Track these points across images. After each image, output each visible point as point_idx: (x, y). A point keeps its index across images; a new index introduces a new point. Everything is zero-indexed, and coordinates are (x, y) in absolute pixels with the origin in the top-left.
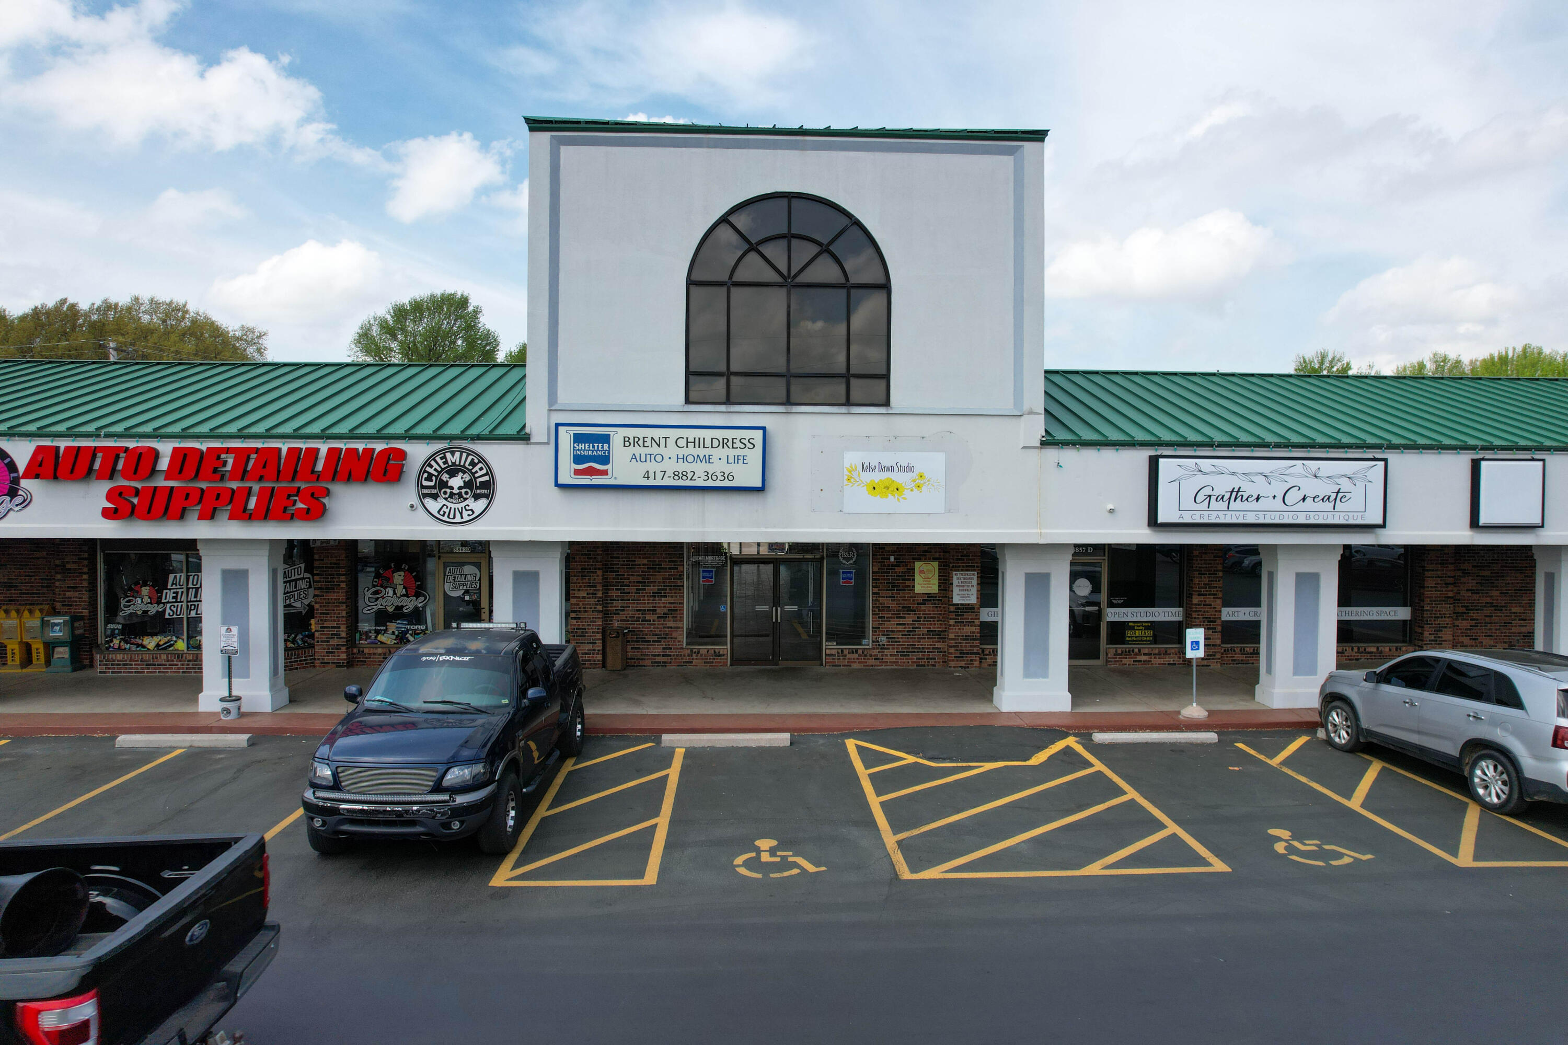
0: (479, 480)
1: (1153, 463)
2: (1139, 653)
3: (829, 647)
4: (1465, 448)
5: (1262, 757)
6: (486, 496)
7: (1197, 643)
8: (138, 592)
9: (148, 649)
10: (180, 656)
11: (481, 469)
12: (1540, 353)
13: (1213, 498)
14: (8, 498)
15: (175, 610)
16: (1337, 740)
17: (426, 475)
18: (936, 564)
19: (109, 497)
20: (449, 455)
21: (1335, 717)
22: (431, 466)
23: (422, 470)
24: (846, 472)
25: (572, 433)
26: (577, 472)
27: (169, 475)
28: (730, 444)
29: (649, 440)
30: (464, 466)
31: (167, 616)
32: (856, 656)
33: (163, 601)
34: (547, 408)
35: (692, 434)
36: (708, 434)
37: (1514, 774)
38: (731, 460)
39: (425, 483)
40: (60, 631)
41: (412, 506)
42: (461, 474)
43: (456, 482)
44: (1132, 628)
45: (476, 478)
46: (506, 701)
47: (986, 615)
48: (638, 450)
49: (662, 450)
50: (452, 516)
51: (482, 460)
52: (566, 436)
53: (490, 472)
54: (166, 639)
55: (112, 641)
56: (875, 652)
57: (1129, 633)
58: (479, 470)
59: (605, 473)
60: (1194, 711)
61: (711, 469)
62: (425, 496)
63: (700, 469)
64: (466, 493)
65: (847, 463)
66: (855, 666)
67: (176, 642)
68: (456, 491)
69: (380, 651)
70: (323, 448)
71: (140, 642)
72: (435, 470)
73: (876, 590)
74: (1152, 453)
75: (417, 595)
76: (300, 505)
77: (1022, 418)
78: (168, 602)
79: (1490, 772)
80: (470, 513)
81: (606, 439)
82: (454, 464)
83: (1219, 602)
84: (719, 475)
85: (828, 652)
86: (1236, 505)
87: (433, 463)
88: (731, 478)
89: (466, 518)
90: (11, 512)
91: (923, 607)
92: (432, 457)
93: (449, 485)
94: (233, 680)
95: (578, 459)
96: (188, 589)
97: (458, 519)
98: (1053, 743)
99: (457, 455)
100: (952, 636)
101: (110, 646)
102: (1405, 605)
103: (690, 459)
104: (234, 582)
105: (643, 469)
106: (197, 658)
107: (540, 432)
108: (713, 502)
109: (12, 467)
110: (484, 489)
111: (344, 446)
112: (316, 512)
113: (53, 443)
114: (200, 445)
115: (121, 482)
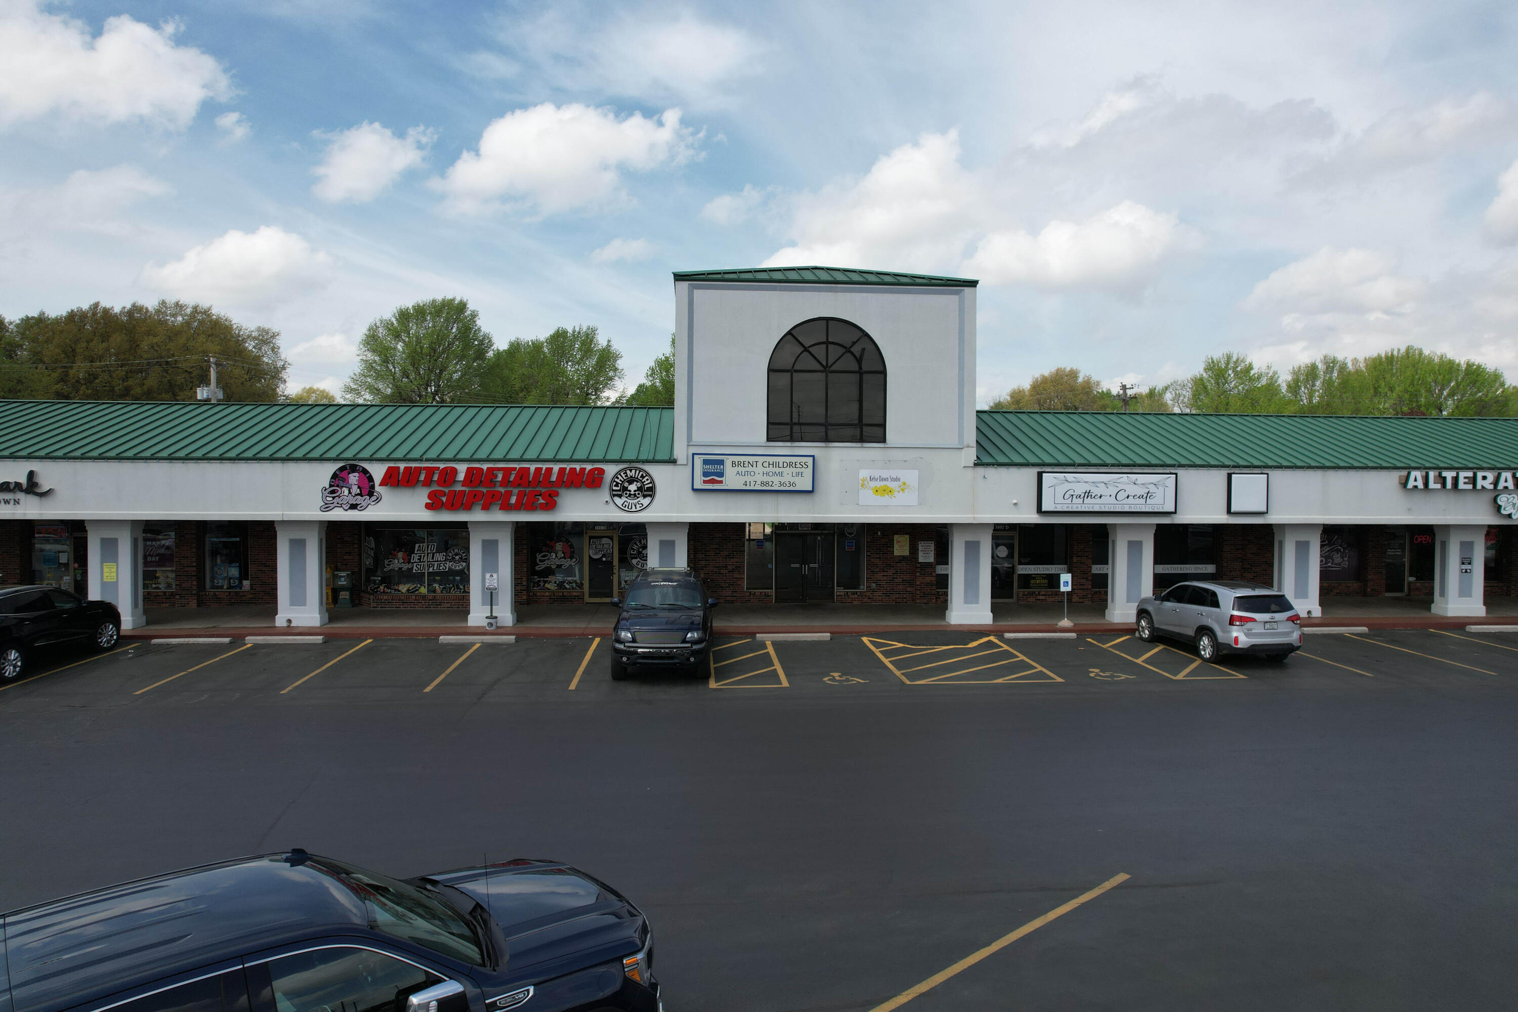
0: (646, 486)
1: (1040, 476)
2: (1039, 594)
3: (838, 591)
4: (1224, 466)
5: (1099, 644)
6: (650, 496)
7: (1067, 582)
8: (395, 556)
9: (402, 593)
10: (424, 597)
11: (647, 480)
12: (1421, 353)
13: (1074, 497)
14: (368, 497)
15: (419, 567)
16: (1144, 636)
17: (615, 483)
18: (907, 537)
19: (429, 497)
20: (628, 472)
21: (1143, 623)
22: (618, 478)
23: (613, 481)
24: (860, 482)
25: (702, 459)
26: (705, 482)
27: (464, 483)
28: (794, 465)
29: (746, 463)
30: (637, 478)
31: (414, 571)
32: (856, 596)
33: (412, 561)
34: (686, 443)
35: (771, 460)
36: (781, 460)
37: (1215, 642)
38: (794, 475)
39: (615, 488)
40: (345, 581)
41: (607, 502)
42: (635, 483)
43: (633, 487)
44: (1034, 578)
45: (644, 485)
46: (699, 605)
47: (940, 569)
48: (740, 469)
49: (754, 469)
50: (630, 507)
51: (648, 474)
52: (698, 461)
53: (652, 482)
54: (413, 586)
55: (379, 587)
56: (868, 594)
57: (1032, 582)
59: (721, 482)
60: (1065, 623)
61: (782, 480)
62: (614, 495)
63: (776, 479)
64: (639, 494)
65: (861, 477)
66: (855, 603)
67: (420, 588)
68: (632, 493)
69: (547, 594)
71: (397, 588)
72: (620, 480)
73: (869, 553)
74: (1040, 470)
75: (571, 558)
76: (542, 501)
77: (963, 450)
78: (415, 562)
79: (1206, 642)
80: (641, 505)
81: (721, 462)
82: (631, 477)
83: (1090, 561)
84: (787, 483)
85: (838, 594)
86: (1088, 501)
87: (619, 476)
88: (794, 485)
89: (638, 509)
90: (370, 506)
91: (899, 565)
92: (619, 473)
93: (629, 489)
94: (493, 607)
95: (705, 474)
96: (428, 554)
97: (634, 509)
98: (981, 638)
99: (633, 471)
100: (918, 583)
101: (378, 591)
102: (1213, 564)
103: (771, 474)
104: (490, 547)
105: (743, 479)
106: (435, 598)
107: (683, 458)
108: (782, 498)
109: (371, 479)
110: (649, 491)
111: (568, 466)
112: (551, 505)
113: (399, 465)
114: (485, 466)
115: (436, 488)
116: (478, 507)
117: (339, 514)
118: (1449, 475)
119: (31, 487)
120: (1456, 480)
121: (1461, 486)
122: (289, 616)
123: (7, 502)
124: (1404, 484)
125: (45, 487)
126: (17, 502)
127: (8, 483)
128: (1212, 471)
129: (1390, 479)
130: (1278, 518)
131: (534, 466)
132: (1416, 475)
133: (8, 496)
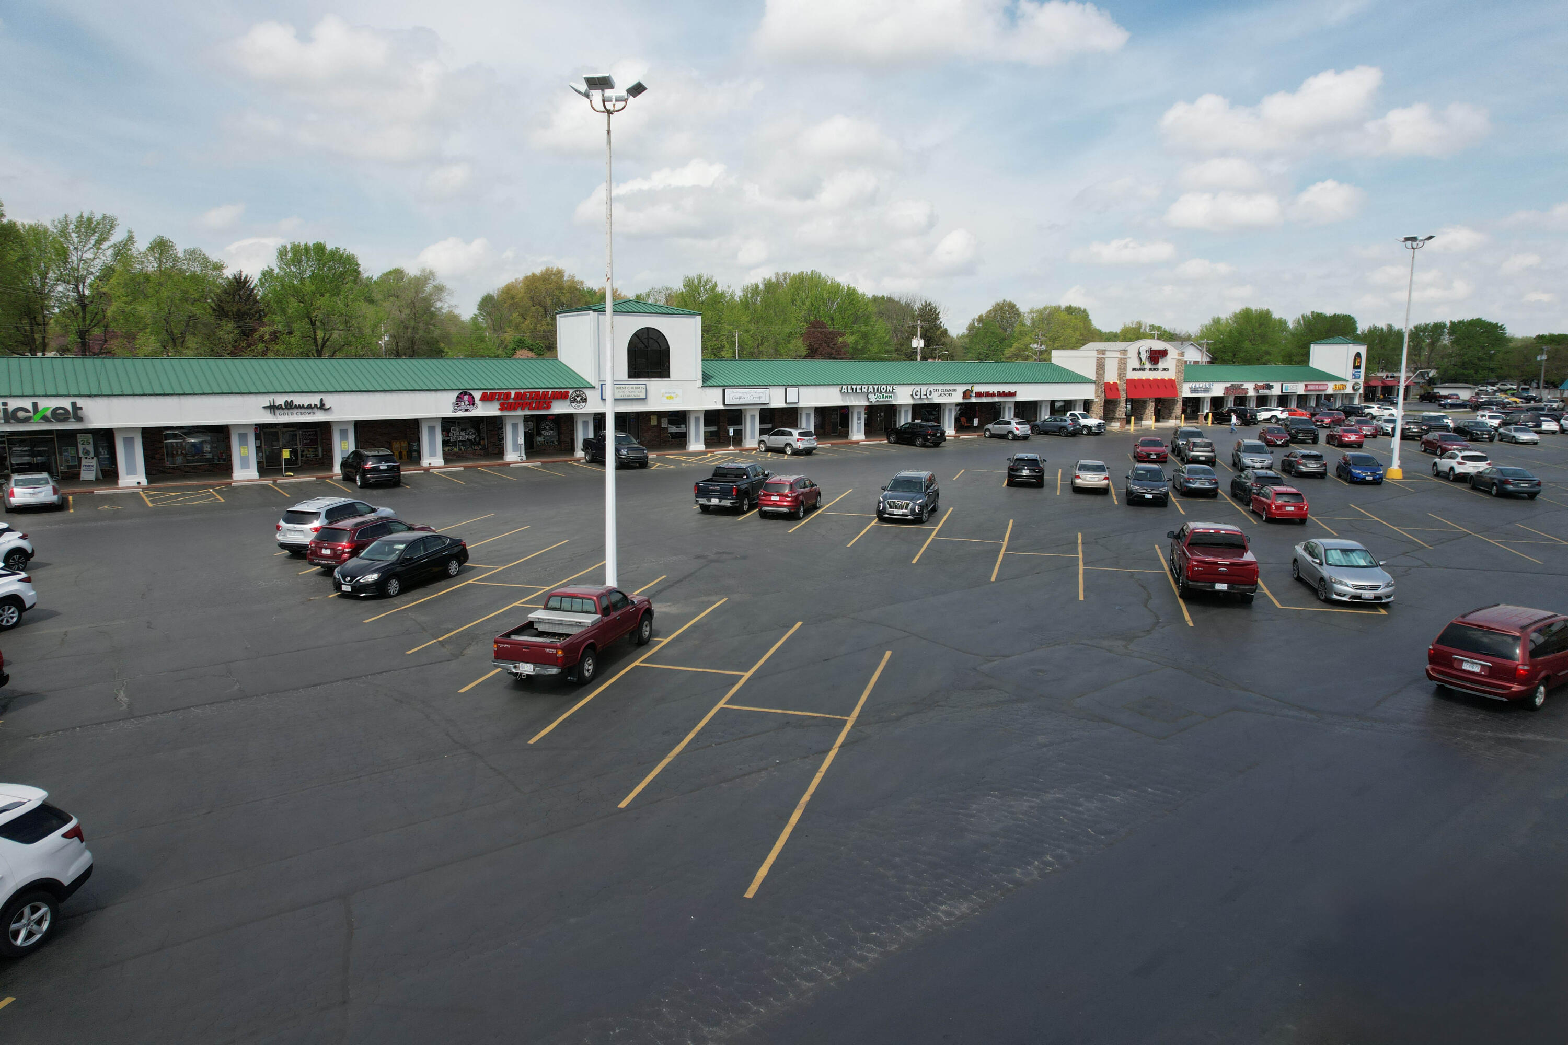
0: (583, 398)
1: (724, 391)
4: (784, 385)
6: (585, 402)
7: (731, 434)
13: (735, 398)
14: (473, 406)
16: (762, 450)
17: (572, 399)
18: (656, 416)
19: (500, 405)
20: (577, 392)
21: (762, 445)
22: (573, 395)
23: (571, 396)
24: (662, 394)
27: (514, 399)
28: (638, 388)
29: (621, 388)
30: (580, 395)
31: (450, 441)
34: (599, 380)
35: (631, 386)
36: (633, 386)
38: (638, 392)
39: (572, 401)
42: (579, 397)
43: (578, 399)
47: (670, 430)
48: (619, 390)
49: (624, 390)
51: (584, 393)
52: (604, 387)
53: (586, 396)
54: (450, 448)
58: (584, 396)
60: (732, 449)
61: (634, 394)
62: (571, 403)
63: (632, 394)
64: (581, 401)
65: (662, 392)
67: (454, 448)
68: (578, 401)
70: (551, 391)
72: (575, 398)
74: (724, 388)
77: (697, 381)
80: (582, 406)
82: (578, 394)
84: (636, 396)
86: (741, 400)
88: (639, 396)
89: (579, 408)
90: (473, 410)
91: (653, 429)
92: (574, 393)
94: (520, 452)
96: (457, 432)
97: (577, 408)
99: (579, 392)
100: (662, 437)
102: (770, 424)
103: (630, 392)
104: (515, 426)
105: (621, 394)
106: (462, 453)
107: (598, 386)
108: (634, 402)
109: (473, 398)
110: (584, 400)
111: (555, 390)
112: (549, 407)
113: (486, 391)
114: (522, 391)
115: (502, 401)
116: (519, 409)
117: (461, 414)
118: (854, 387)
119: (322, 407)
120: (856, 389)
121: (858, 391)
122: (430, 461)
123: (309, 413)
124: (841, 391)
125: (327, 406)
126: (314, 413)
127: (311, 405)
128: (781, 387)
129: (835, 390)
130: (801, 405)
131: (541, 391)
132: (845, 387)
133: (310, 411)
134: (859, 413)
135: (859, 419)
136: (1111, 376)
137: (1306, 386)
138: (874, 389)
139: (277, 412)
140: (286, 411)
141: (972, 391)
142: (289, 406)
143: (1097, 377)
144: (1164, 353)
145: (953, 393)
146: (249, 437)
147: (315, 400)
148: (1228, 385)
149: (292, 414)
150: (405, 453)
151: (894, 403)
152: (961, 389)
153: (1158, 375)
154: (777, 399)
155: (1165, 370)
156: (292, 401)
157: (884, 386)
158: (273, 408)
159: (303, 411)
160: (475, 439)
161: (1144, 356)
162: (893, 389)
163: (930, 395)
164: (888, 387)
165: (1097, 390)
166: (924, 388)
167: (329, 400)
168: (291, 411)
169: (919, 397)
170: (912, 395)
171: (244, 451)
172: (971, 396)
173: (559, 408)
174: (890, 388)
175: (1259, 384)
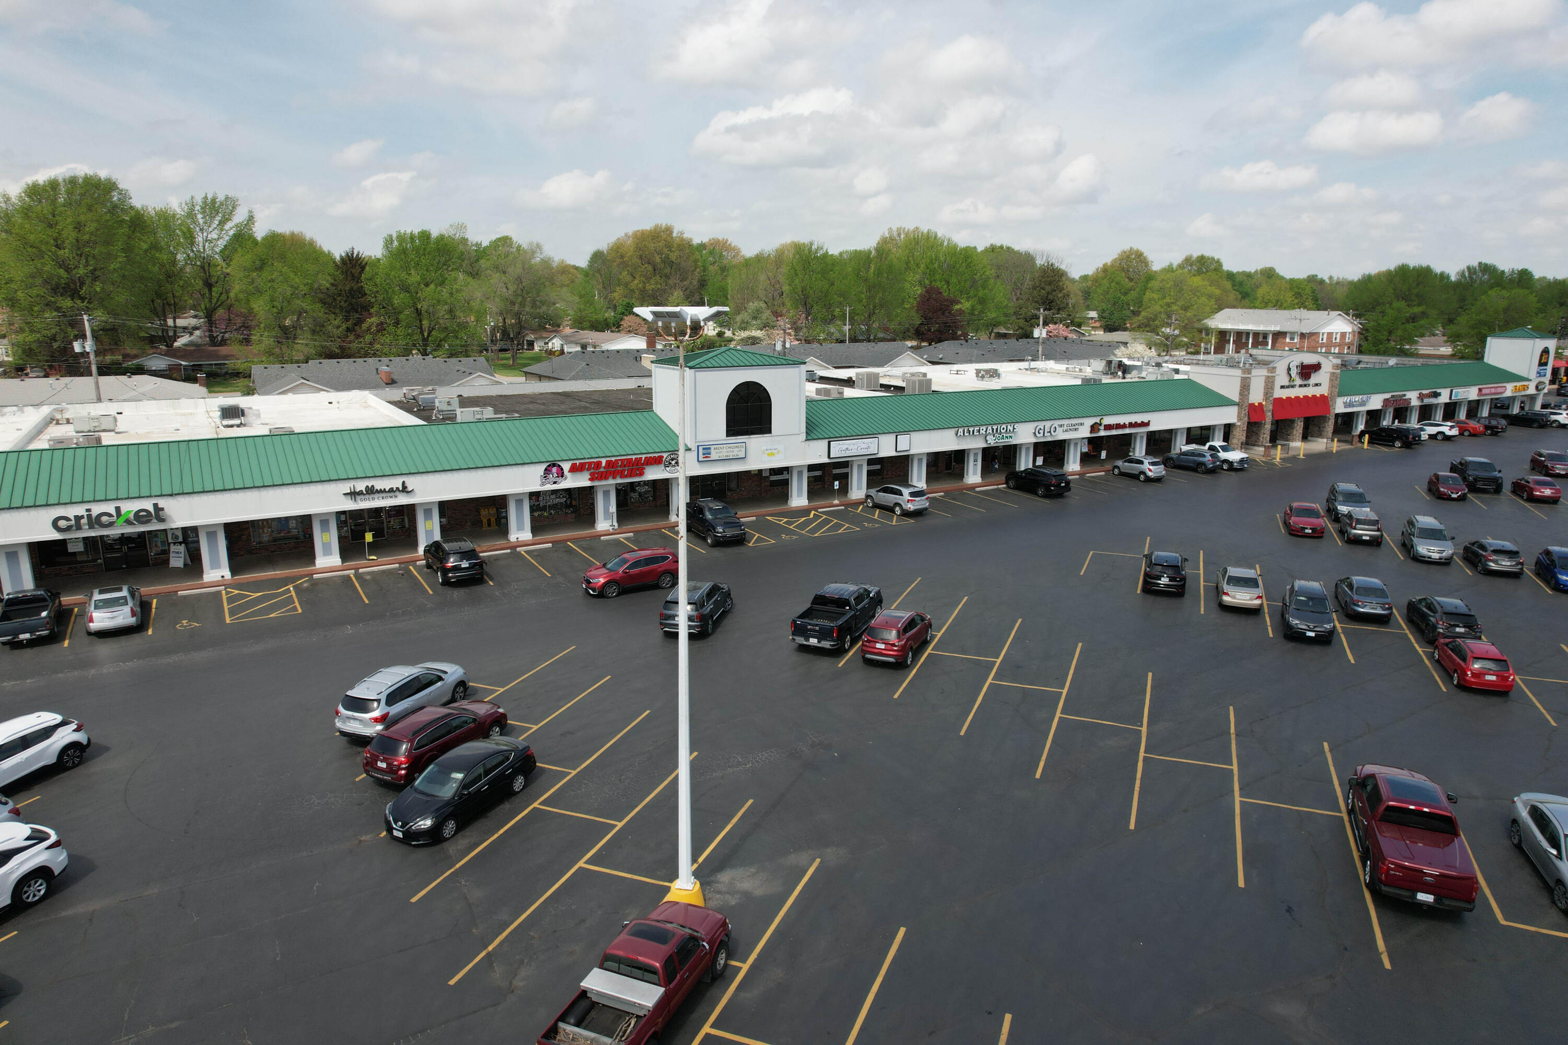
0: (676, 463)
1: (829, 442)
3: (728, 493)
4: (895, 432)
5: (853, 511)
6: (677, 466)
7: (837, 485)
9: (535, 517)
11: (677, 459)
13: (841, 450)
14: (561, 478)
15: (542, 503)
16: (869, 506)
17: (665, 462)
19: (590, 475)
20: (671, 456)
21: (868, 501)
23: (665, 460)
26: (703, 457)
27: (605, 468)
28: (737, 447)
29: (719, 448)
30: (674, 459)
31: (540, 505)
32: (736, 494)
34: (695, 441)
35: (729, 445)
36: (732, 445)
37: (902, 509)
38: (737, 451)
39: (666, 465)
41: (662, 470)
43: (673, 462)
47: (772, 479)
48: (716, 451)
49: (722, 450)
50: (670, 472)
52: (701, 448)
54: (540, 513)
56: (741, 493)
59: (709, 457)
60: (836, 502)
61: (733, 453)
62: (664, 467)
63: (731, 454)
64: (674, 466)
65: (763, 449)
67: (543, 513)
68: (672, 465)
70: (643, 456)
72: (668, 460)
74: (830, 439)
77: (801, 434)
78: (540, 501)
79: (898, 509)
80: (674, 470)
81: (710, 448)
82: (672, 458)
83: (832, 468)
84: (735, 455)
86: (847, 452)
87: (667, 458)
88: (738, 456)
90: (562, 482)
91: (754, 478)
92: (668, 456)
94: (612, 521)
95: (704, 454)
96: (547, 496)
98: (811, 513)
99: (673, 456)
100: (762, 486)
102: (880, 465)
103: (728, 451)
104: (606, 493)
105: (718, 455)
106: (553, 517)
107: (694, 448)
108: (733, 462)
109: (562, 469)
111: (648, 456)
112: (642, 474)
113: (575, 462)
114: (613, 459)
115: (592, 471)
116: (611, 478)
117: (549, 487)
118: (971, 429)
119: (404, 489)
120: (973, 431)
121: (975, 433)
122: (517, 536)
123: (391, 497)
124: (957, 434)
125: (410, 489)
126: (396, 497)
127: (392, 488)
128: (891, 435)
129: (952, 432)
130: (912, 452)
131: (634, 457)
132: (961, 430)
133: (392, 494)
134: (976, 455)
135: (975, 461)
136: (1256, 396)
137: (1480, 390)
138: (993, 429)
139: (358, 498)
140: (367, 496)
141: (1101, 424)
142: (371, 491)
143: (1240, 399)
144: (1317, 367)
145: (1080, 427)
146: (330, 525)
147: (396, 483)
148: (1387, 396)
149: (373, 499)
150: (493, 520)
151: (1014, 441)
152: (1089, 422)
153: (1309, 392)
154: (886, 447)
155: (1317, 385)
156: (373, 486)
157: (1004, 426)
158: (353, 494)
159: (384, 495)
160: (566, 501)
161: (1294, 372)
162: (1014, 428)
163: (1054, 432)
164: (1009, 427)
165: (1239, 413)
166: (1048, 424)
167: (411, 482)
168: (372, 496)
169: (1042, 434)
170: (1035, 433)
171: (326, 537)
172: (1099, 430)
173: (653, 474)
174: (1010, 428)
175: (1425, 392)
